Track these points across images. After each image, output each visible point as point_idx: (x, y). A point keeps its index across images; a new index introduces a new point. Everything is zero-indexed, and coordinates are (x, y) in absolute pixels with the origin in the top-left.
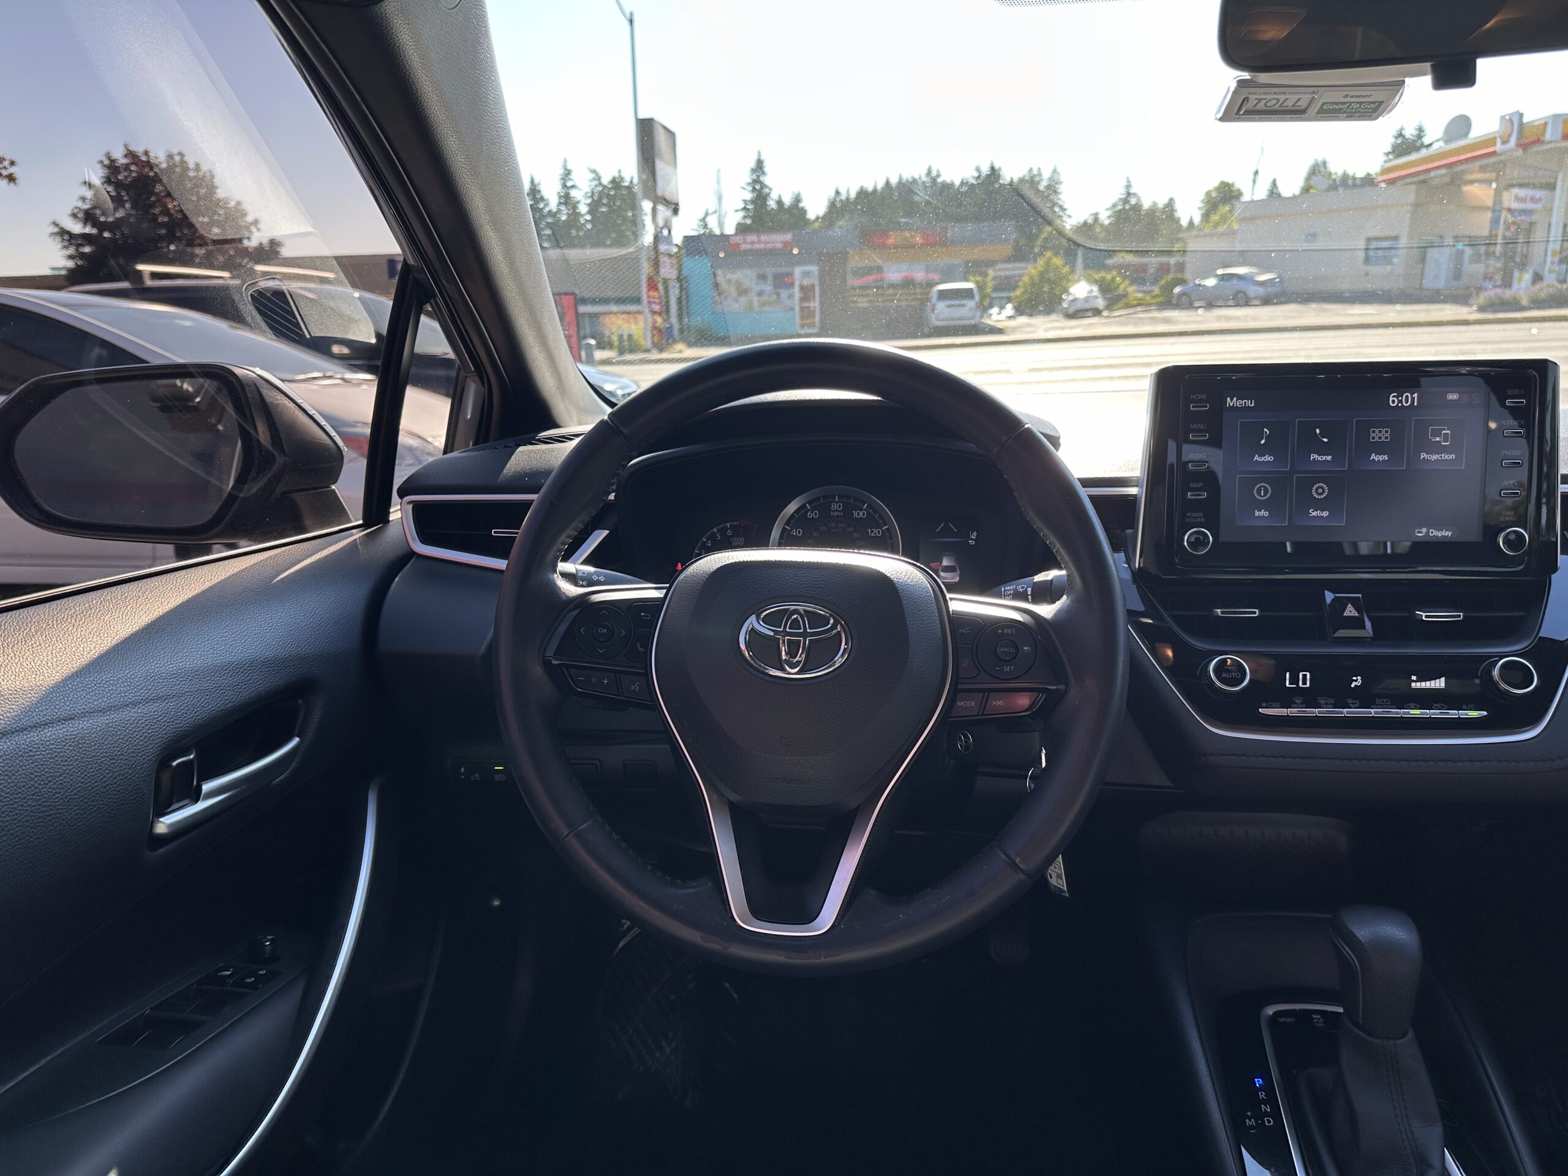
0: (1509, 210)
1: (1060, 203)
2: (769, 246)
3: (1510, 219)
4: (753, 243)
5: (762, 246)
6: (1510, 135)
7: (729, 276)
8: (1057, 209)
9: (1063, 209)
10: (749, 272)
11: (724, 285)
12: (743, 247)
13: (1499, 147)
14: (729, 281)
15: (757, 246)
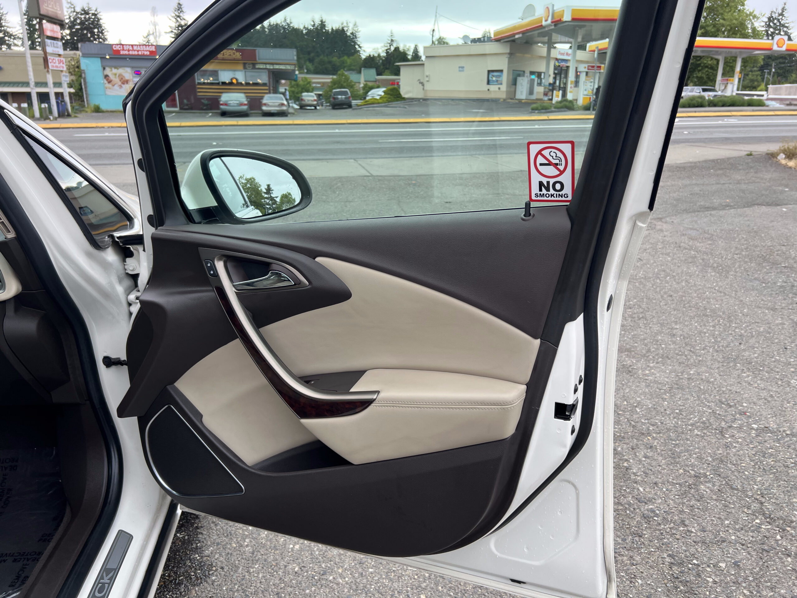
0: (557, 59)
1: (359, 43)
2: (140, 53)
3: (557, 64)
4: (129, 51)
5: (136, 53)
6: (548, 16)
7: (115, 71)
8: (357, 47)
9: (360, 47)
10: (129, 70)
11: (112, 77)
12: (122, 53)
13: (544, 23)
14: (116, 74)
15: (131, 53)
